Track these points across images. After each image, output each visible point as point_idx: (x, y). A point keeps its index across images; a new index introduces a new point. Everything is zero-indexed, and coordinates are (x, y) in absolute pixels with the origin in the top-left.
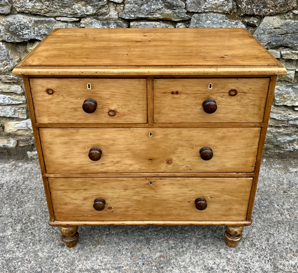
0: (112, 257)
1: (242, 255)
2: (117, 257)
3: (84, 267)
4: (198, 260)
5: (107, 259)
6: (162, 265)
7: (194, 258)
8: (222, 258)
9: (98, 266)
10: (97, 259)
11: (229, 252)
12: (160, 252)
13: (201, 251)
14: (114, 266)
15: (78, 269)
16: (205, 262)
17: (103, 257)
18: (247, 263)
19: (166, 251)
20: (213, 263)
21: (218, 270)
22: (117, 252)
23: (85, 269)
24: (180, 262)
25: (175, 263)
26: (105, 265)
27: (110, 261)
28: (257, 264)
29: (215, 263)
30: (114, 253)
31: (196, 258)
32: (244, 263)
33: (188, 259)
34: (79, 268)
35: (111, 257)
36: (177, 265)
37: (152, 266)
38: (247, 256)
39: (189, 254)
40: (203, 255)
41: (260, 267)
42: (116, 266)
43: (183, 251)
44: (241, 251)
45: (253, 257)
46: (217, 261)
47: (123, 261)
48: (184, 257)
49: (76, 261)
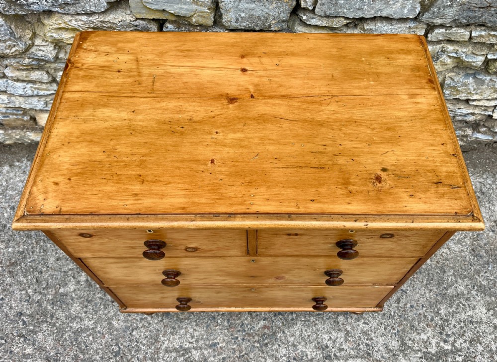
0: (205, 328)
1: (364, 325)
2: (211, 329)
3: (171, 346)
4: (310, 334)
5: (198, 331)
6: (266, 341)
7: (306, 331)
8: (339, 330)
9: (188, 344)
10: (187, 332)
11: (349, 320)
12: (264, 320)
13: (314, 320)
14: (207, 343)
15: (163, 348)
16: (319, 336)
17: (194, 329)
18: (370, 338)
19: (272, 318)
20: (329, 338)
21: (333, 350)
22: (211, 320)
23: (172, 347)
24: (288, 337)
25: (282, 338)
26: (197, 341)
27: (203, 336)
28: (381, 340)
29: (330, 338)
30: (207, 323)
31: (308, 330)
32: (366, 338)
33: (298, 333)
34: (164, 346)
35: (203, 328)
36: (284, 341)
37: (254, 342)
38: (371, 327)
39: (300, 324)
40: (316, 326)
41: (385, 344)
42: (211, 343)
43: (292, 319)
44: (364, 318)
45: (377, 329)
46: (334, 335)
47: (219, 335)
48: (293, 329)
49: (161, 336)
